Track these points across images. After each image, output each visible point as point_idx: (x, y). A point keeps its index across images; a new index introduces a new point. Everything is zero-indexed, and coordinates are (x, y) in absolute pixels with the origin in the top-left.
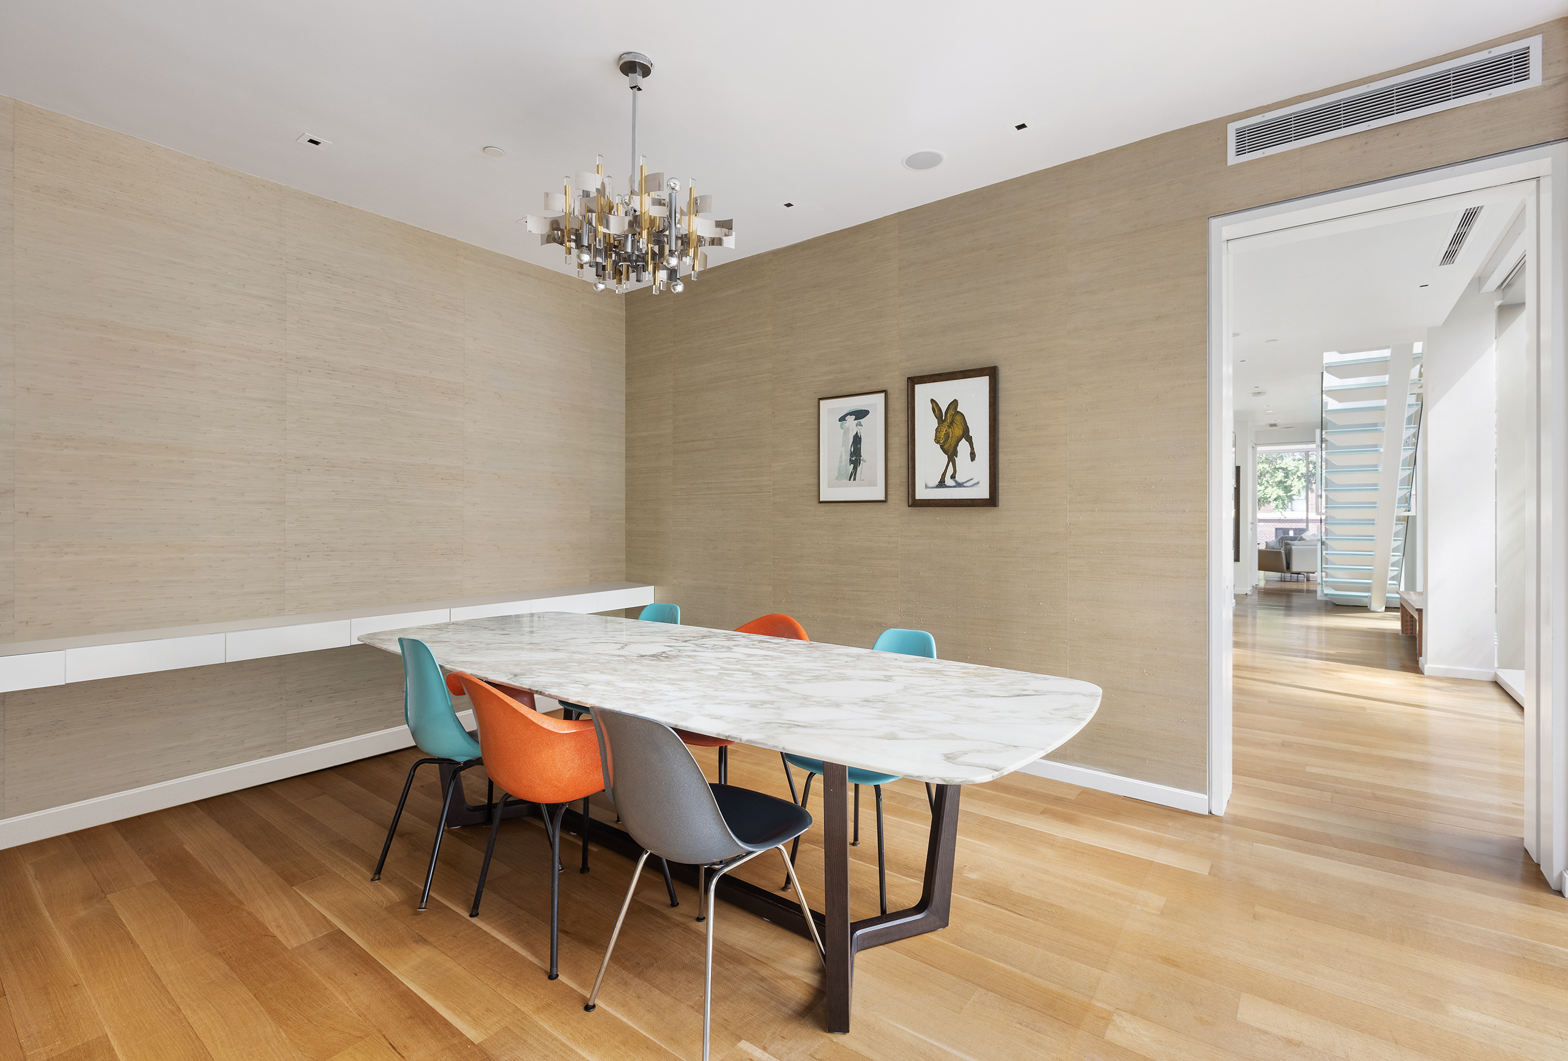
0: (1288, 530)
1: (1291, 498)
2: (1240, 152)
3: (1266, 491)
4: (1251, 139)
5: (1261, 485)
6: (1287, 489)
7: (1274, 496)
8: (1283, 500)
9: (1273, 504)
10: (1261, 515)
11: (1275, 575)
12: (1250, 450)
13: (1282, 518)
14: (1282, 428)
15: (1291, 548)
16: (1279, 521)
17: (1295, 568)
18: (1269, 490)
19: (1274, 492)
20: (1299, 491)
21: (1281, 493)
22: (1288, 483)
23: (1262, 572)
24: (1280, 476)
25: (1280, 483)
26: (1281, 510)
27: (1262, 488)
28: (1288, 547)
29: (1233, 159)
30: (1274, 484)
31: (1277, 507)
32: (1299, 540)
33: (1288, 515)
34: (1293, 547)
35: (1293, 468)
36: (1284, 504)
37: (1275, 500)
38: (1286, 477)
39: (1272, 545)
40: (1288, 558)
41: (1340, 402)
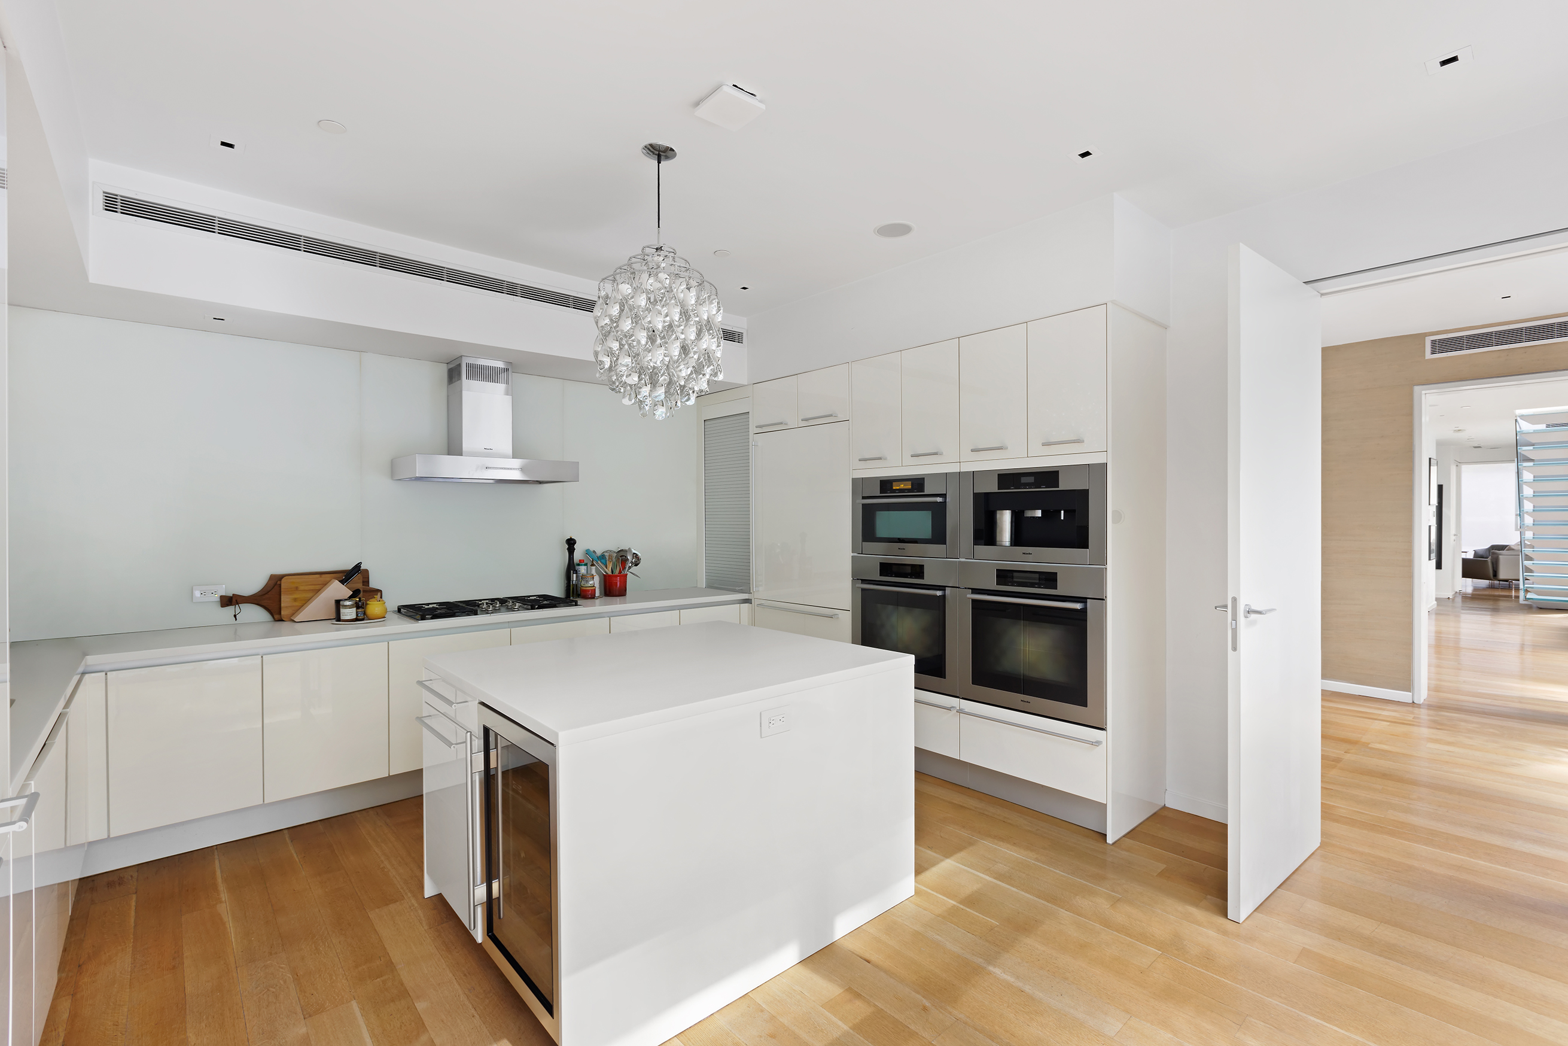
2: (1433, 353)
4: (1442, 345)
11: (1483, 583)
12: (1454, 470)
14: (1488, 449)
15: (1498, 557)
17: (1502, 575)
23: (1467, 580)
28: (1495, 556)
29: (1428, 355)
32: (1508, 550)
34: (1500, 556)
39: (1479, 553)
40: (1495, 566)
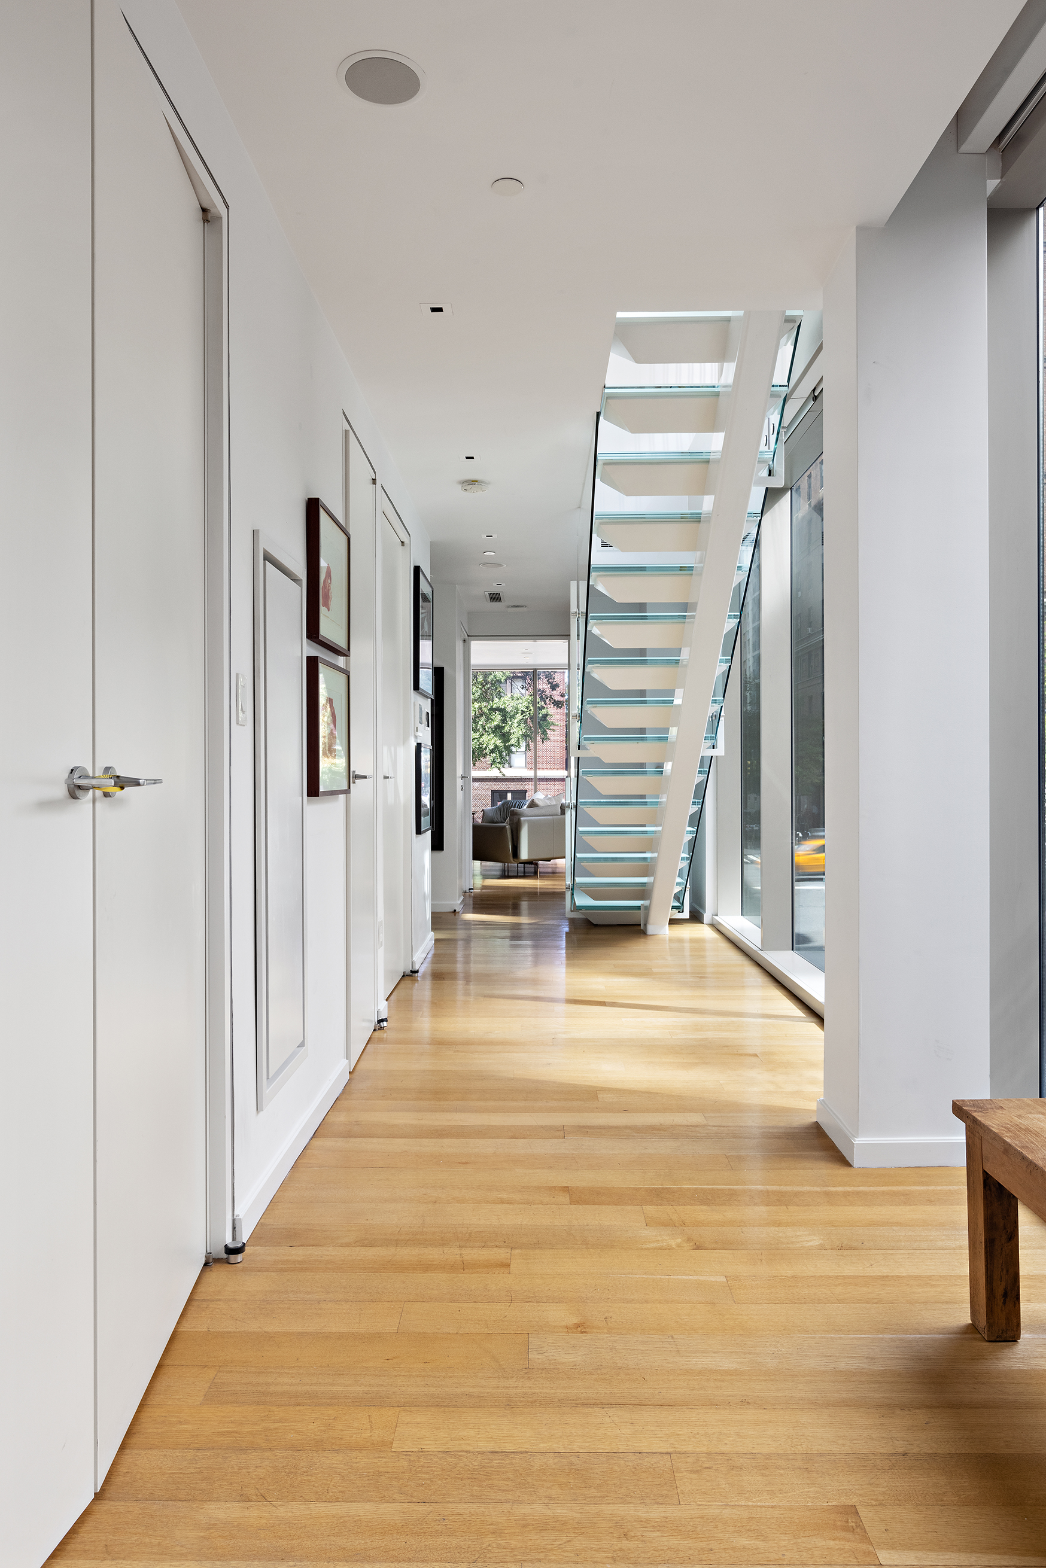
0: (507, 792)
1: (508, 749)
3: (481, 740)
5: (475, 730)
6: (505, 737)
7: (491, 747)
8: (500, 752)
9: (489, 759)
10: (476, 773)
11: (496, 867)
12: (459, 645)
13: (500, 775)
14: (508, 607)
15: (519, 819)
16: (496, 780)
18: (485, 738)
19: (491, 741)
20: (518, 740)
21: (499, 742)
22: (507, 729)
23: (478, 863)
24: (497, 718)
25: (497, 729)
26: (499, 765)
27: (477, 735)
28: (515, 818)
30: (490, 730)
31: (494, 762)
33: (508, 772)
34: (522, 819)
35: (511, 709)
36: (501, 757)
37: (492, 751)
38: (504, 721)
39: (491, 814)
40: (514, 837)
41: (628, 493)
